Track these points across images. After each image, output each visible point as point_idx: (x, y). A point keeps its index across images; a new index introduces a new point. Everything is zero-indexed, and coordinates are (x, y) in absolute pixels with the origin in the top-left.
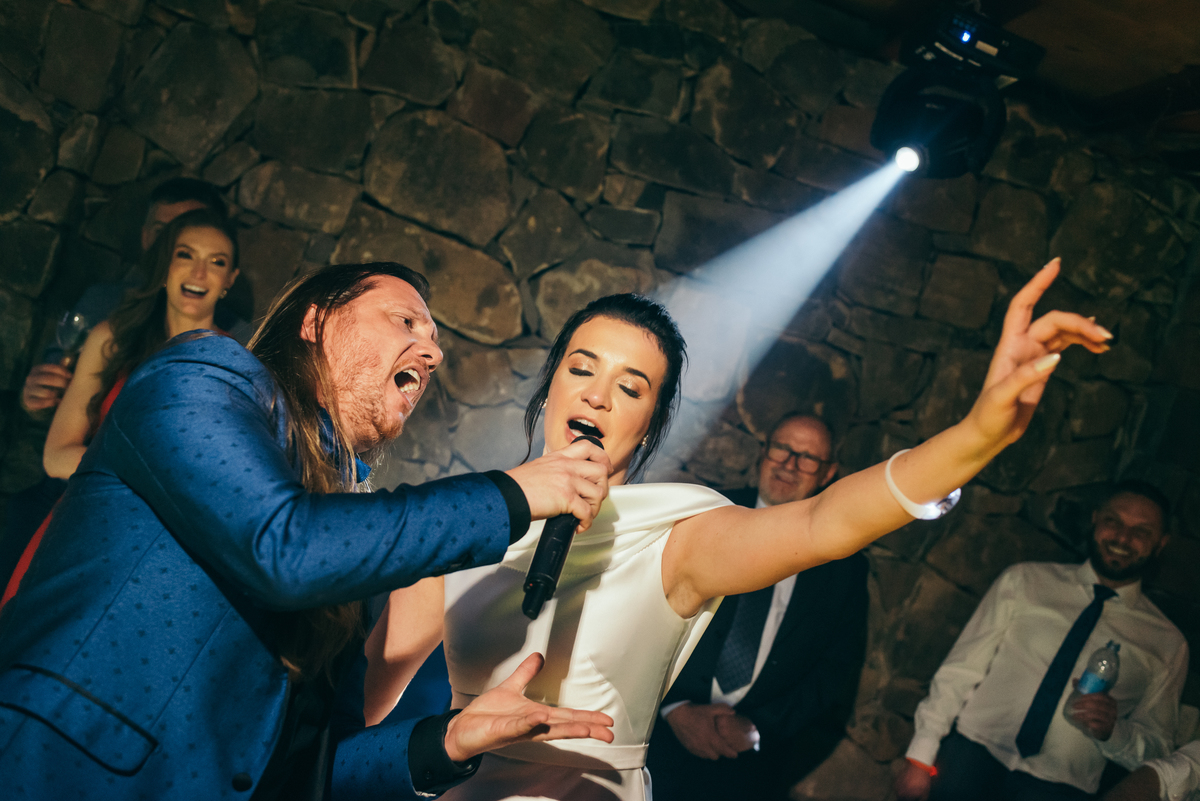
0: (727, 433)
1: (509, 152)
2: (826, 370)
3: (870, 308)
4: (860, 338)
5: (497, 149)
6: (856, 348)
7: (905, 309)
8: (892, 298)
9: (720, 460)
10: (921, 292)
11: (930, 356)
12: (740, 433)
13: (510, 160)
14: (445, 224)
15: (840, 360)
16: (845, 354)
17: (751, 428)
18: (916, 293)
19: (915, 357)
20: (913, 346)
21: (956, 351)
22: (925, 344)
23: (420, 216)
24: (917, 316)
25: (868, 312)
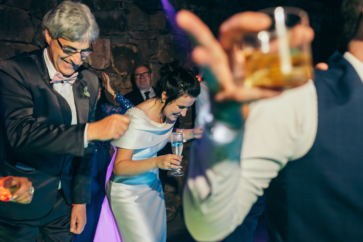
0: (113, 76)
1: (28, 12)
2: (132, 51)
3: (138, 31)
4: (138, 40)
5: (25, 12)
6: (137, 42)
7: (147, 28)
8: (143, 27)
9: (113, 84)
10: (149, 23)
11: (155, 39)
12: (116, 75)
13: (29, 14)
14: (17, 39)
15: (134, 47)
16: (135, 45)
17: (118, 72)
18: (147, 24)
19: (152, 41)
20: (151, 38)
21: (161, 36)
22: (153, 37)
23: (8, 39)
24: (150, 30)
25: (138, 32)
